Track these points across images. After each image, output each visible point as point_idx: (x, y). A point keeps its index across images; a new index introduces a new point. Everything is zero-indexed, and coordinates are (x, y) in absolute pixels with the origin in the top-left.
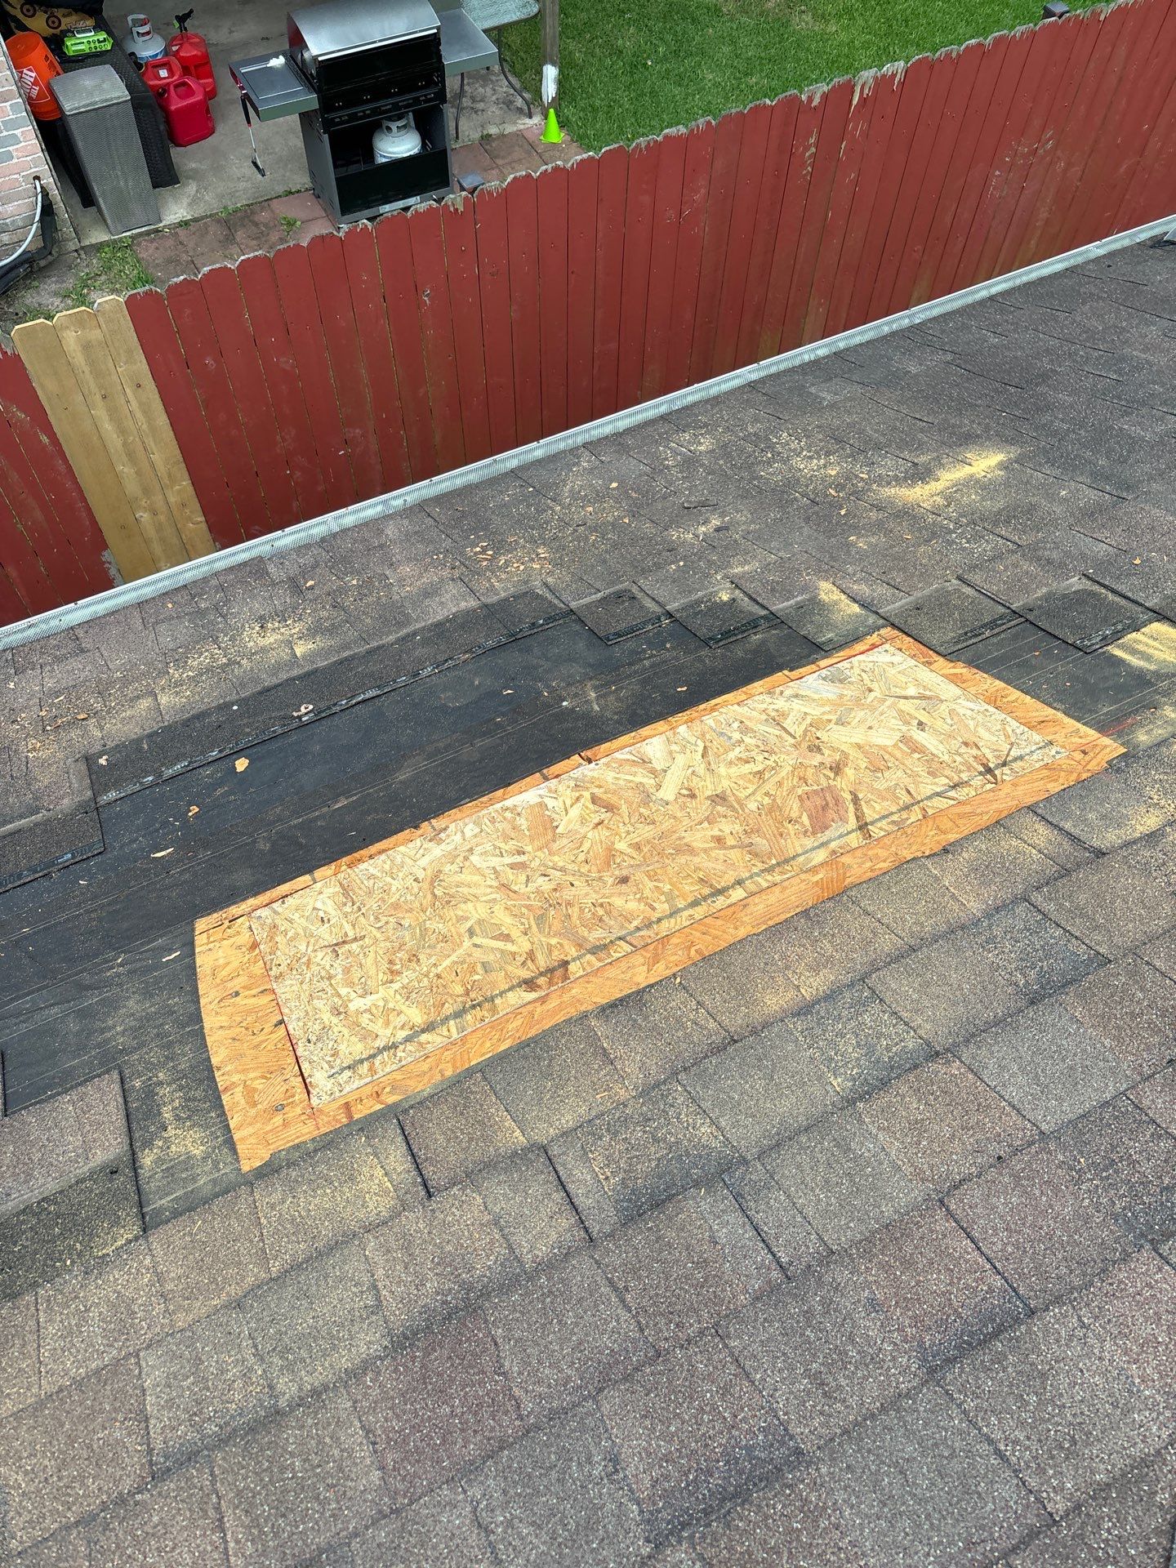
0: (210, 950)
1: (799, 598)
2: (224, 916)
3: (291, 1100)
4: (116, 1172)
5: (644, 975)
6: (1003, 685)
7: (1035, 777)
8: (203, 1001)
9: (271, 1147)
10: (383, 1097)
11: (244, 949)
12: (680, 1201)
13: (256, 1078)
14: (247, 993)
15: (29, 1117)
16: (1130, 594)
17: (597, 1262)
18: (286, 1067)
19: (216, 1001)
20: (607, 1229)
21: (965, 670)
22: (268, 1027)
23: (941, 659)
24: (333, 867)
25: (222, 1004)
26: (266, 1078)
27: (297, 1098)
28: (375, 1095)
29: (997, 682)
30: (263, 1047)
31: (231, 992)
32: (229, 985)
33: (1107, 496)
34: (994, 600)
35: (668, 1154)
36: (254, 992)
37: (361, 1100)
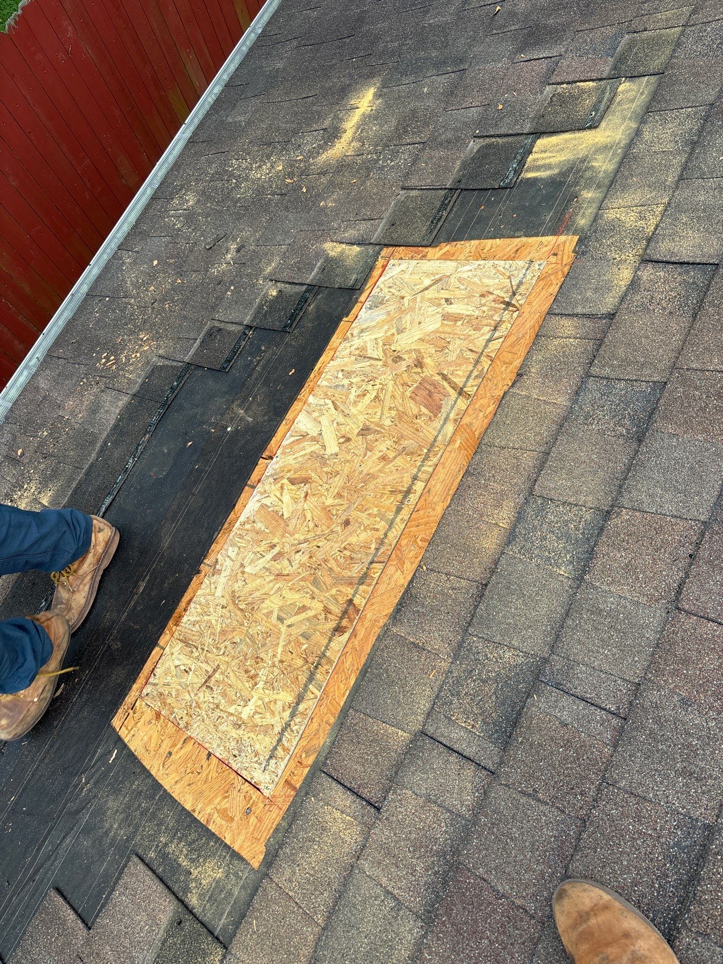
0: (133, 736)
1: (319, 264)
2: (126, 707)
3: (251, 802)
4: (181, 921)
5: (402, 577)
6: (477, 242)
7: (538, 290)
8: (153, 773)
9: (262, 840)
10: (304, 762)
11: (154, 721)
12: (526, 713)
13: (221, 801)
14: (175, 750)
15: (103, 921)
16: (510, 132)
17: (506, 785)
18: (233, 782)
19: (161, 767)
20: (497, 759)
21: (448, 247)
22: (204, 763)
23: (430, 249)
24: (168, 632)
25: (166, 767)
26: (226, 797)
27: (254, 797)
28: (298, 764)
29: (473, 242)
30: (210, 778)
31: (165, 755)
32: (161, 751)
33: (453, 75)
34: (433, 189)
35: (497, 686)
36: (179, 746)
37: (293, 773)
